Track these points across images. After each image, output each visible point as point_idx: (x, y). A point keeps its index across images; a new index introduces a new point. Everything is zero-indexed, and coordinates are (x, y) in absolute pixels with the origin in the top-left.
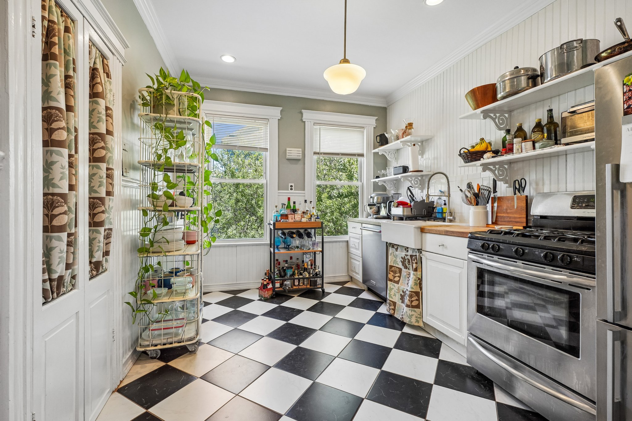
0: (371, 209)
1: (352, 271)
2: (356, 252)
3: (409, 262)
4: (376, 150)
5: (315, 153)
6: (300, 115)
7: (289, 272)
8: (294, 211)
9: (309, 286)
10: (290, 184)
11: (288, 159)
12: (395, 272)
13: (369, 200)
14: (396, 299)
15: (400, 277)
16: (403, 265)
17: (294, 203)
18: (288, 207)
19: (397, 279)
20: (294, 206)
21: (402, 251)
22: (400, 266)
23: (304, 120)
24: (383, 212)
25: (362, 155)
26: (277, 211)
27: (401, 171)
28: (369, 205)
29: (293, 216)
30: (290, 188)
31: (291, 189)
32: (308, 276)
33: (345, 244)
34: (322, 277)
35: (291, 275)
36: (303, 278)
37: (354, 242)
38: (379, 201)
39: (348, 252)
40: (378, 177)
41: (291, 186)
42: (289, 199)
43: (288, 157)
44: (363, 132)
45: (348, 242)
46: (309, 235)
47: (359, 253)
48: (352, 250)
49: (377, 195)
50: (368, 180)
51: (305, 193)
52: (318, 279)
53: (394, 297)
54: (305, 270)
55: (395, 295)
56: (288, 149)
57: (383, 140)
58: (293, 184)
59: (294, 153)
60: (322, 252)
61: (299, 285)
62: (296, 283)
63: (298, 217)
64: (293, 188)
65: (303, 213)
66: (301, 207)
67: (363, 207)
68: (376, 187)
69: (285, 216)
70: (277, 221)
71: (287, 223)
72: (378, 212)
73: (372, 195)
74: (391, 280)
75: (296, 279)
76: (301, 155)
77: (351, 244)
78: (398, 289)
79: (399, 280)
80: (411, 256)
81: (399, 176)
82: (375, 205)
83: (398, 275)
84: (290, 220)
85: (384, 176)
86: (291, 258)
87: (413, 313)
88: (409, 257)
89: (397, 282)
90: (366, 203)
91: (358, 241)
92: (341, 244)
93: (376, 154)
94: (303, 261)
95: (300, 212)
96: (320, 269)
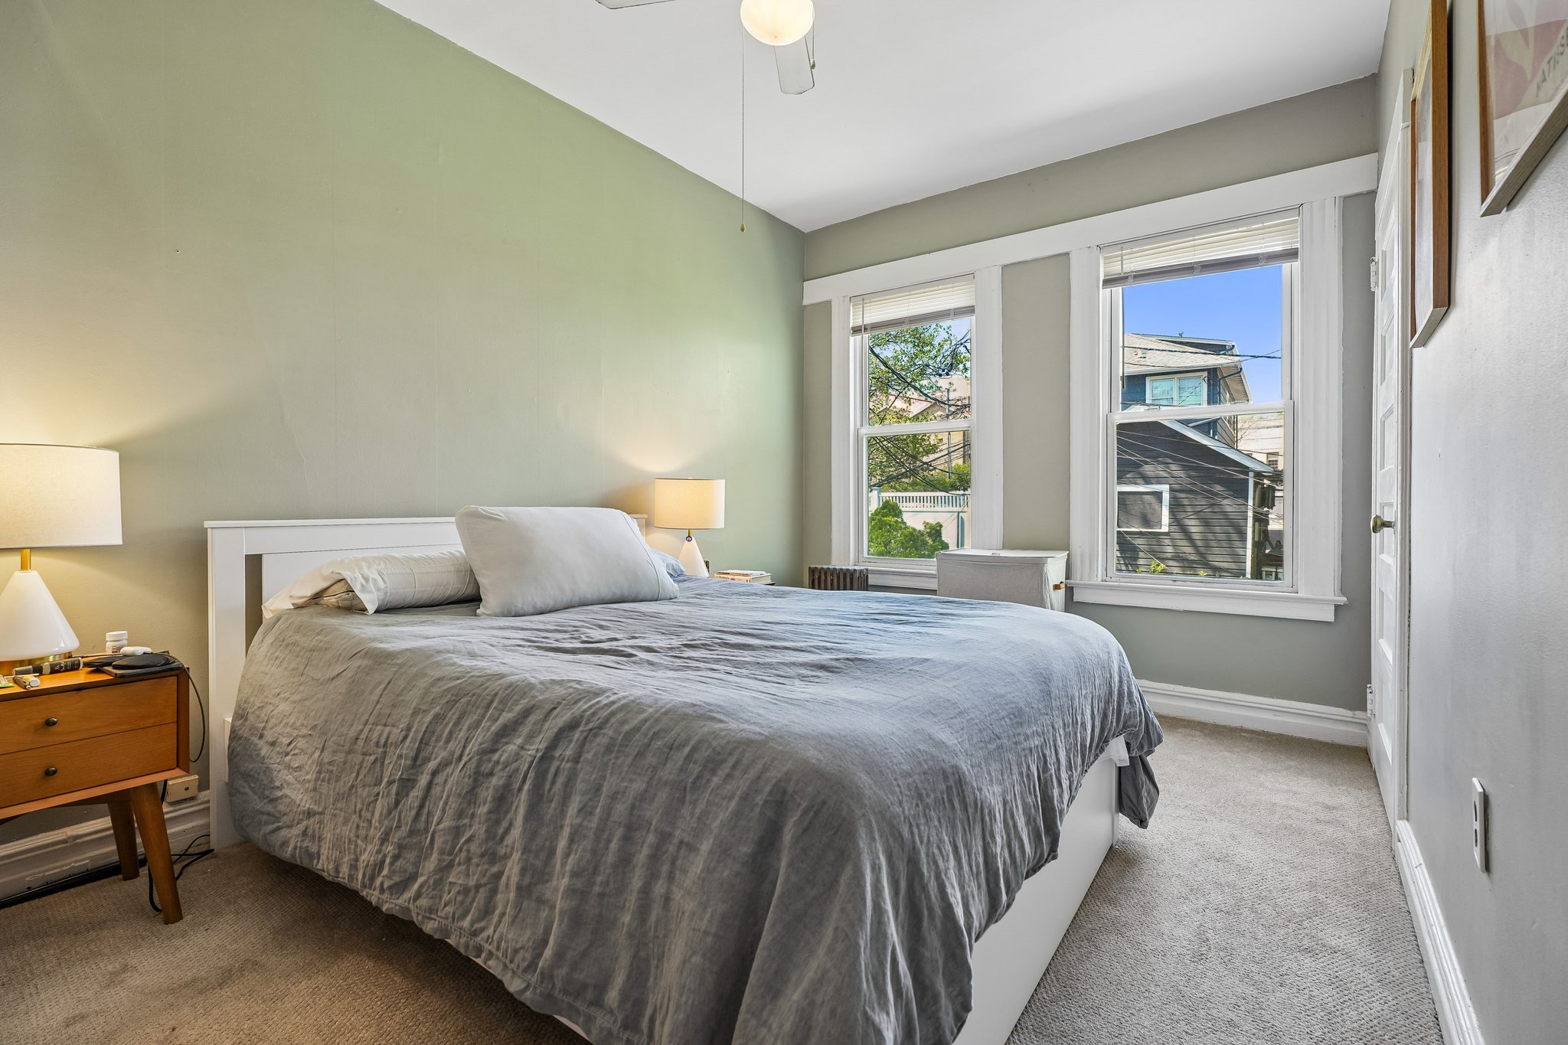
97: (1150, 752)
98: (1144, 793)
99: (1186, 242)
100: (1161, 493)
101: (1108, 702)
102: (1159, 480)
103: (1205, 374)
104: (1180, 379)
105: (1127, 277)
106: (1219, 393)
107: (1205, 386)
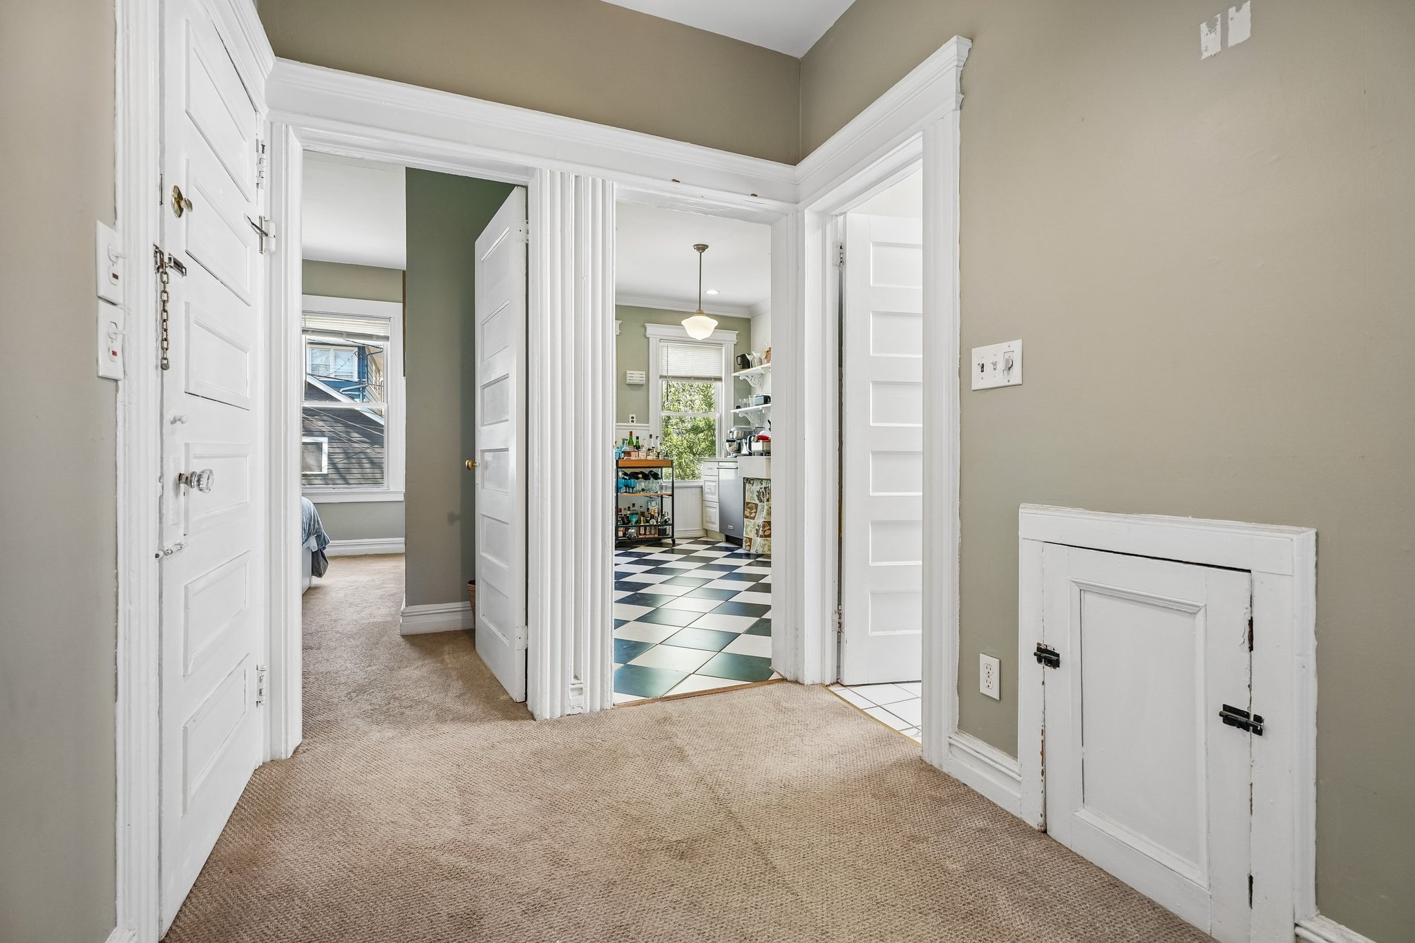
0: (730, 446)
1: (708, 522)
2: (712, 498)
3: (763, 495)
4: (737, 374)
5: (661, 377)
6: (643, 329)
7: (634, 519)
8: (638, 448)
9: (656, 536)
10: (631, 416)
11: (629, 385)
12: (751, 509)
13: (728, 435)
14: (752, 535)
15: (756, 513)
16: (758, 499)
17: (637, 438)
18: (630, 443)
19: (753, 515)
20: (637, 442)
21: (757, 485)
22: (757, 501)
23: (648, 336)
24: (745, 450)
25: (719, 379)
26: (618, 448)
27: (763, 402)
28: (728, 441)
29: (637, 453)
30: (631, 420)
31: (633, 421)
32: (655, 523)
33: (699, 489)
34: (673, 525)
35: (637, 522)
36: (650, 526)
37: (709, 486)
38: (740, 435)
39: (703, 500)
40: (738, 407)
41: (633, 418)
42: (631, 433)
43: (628, 382)
44: (721, 350)
45: (702, 487)
46: (656, 477)
47: (715, 498)
48: (708, 497)
49: (738, 429)
50: (727, 410)
51: (648, 427)
52: (668, 527)
53: (750, 534)
54: (652, 517)
55: (751, 531)
56: (628, 372)
57: (745, 363)
58: (634, 416)
59: (636, 376)
60: (672, 495)
61: (645, 534)
62: (642, 531)
63: (642, 455)
64: (634, 420)
65: (649, 450)
66: (645, 443)
67: (721, 444)
68: (737, 420)
69: (628, 454)
70: (619, 458)
71: (630, 460)
72: (739, 450)
73: (732, 430)
74: (747, 517)
75: (643, 526)
76: (644, 379)
77: (706, 490)
78: (754, 525)
79: (755, 516)
80: (765, 488)
81: (760, 407)
82: (734, 441)
83: (754, 510)
84: (633, 458)
85: (746, 405)
86: (634, 505)
87: (766, 542)
88: (763, 490)
89: (753, 518)
90: (724, 440)
91: (714, 484)
92: (694, 489)
93: (736, 378)
94: (648, 509)
95: (644, 449)
96: (670, 516)
97: (324, 548)
98: (322, 563)
99: (347, 321)
100: (321, 443)
101: (311, 521)
102: (322, 434)
103: (356, 349)
104: (335, 350)
105: (308, 331)
106: (367, 366)
107: (356, 359)
